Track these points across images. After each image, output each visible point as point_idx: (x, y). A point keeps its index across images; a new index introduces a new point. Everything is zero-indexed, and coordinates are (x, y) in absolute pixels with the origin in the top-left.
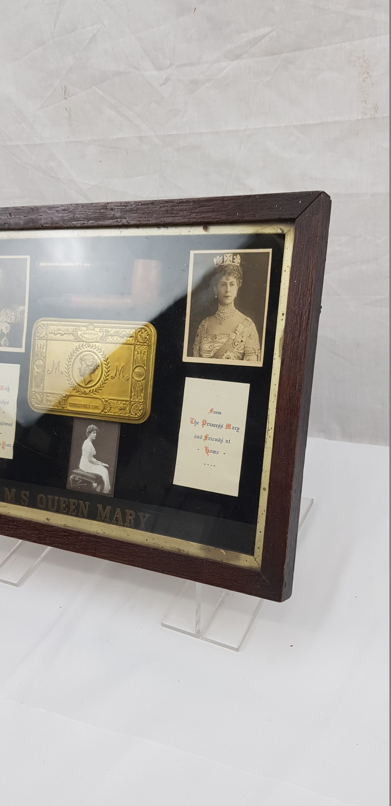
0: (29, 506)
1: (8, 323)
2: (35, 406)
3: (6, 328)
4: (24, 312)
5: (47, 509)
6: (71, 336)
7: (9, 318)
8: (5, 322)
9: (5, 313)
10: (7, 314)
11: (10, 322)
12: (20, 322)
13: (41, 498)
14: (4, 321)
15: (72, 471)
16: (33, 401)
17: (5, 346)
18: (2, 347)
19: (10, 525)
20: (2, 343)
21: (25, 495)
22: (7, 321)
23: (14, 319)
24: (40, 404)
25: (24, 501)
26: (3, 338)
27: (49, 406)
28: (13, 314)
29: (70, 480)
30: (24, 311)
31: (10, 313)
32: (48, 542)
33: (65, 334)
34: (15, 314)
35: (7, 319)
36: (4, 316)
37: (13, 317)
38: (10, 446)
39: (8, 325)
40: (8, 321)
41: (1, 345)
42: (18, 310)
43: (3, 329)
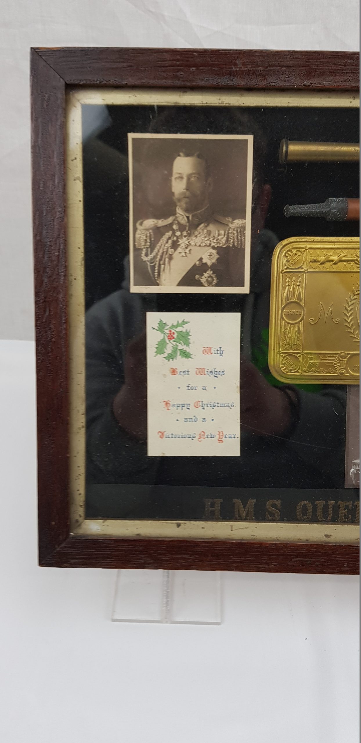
0: (281, 520)
1: (213, 248)
2: (288, 375)
3: (210, 255)
4: (245, 230)
5: (314, 520)
6: (352, 264)
7: (214, 239)
8: (206, 245)
9: (205, 231)
10: (209, 233)
11: (216, 246)
12: (236, 244)
13: (305, 507)
14: (204, 244)
15: (353, 462)
16: (283, 367)
17: (210, 284)
18: (204, 286)
19: (272, 555)
20: (203, 280)
21: (274, 506)
22: (210, 244)
23: (224, 242)
24: (297, 372)
25: (272, 515)
26: (205, 272)
27: (315, 373)
28: (222, 232)
29: (350, 474)
30: (243, 228)
31: (217, 232)
32: (346, 569)
33: (341, 261)
34: (227, 232)
35: (211, 241)
36: (203, 236)
37: (222, 238)
38: (234, 438)
39: (214, 252)
40: (213, 244)
41: (202, 283)
42: (231, 225)
43: (203, 257)
